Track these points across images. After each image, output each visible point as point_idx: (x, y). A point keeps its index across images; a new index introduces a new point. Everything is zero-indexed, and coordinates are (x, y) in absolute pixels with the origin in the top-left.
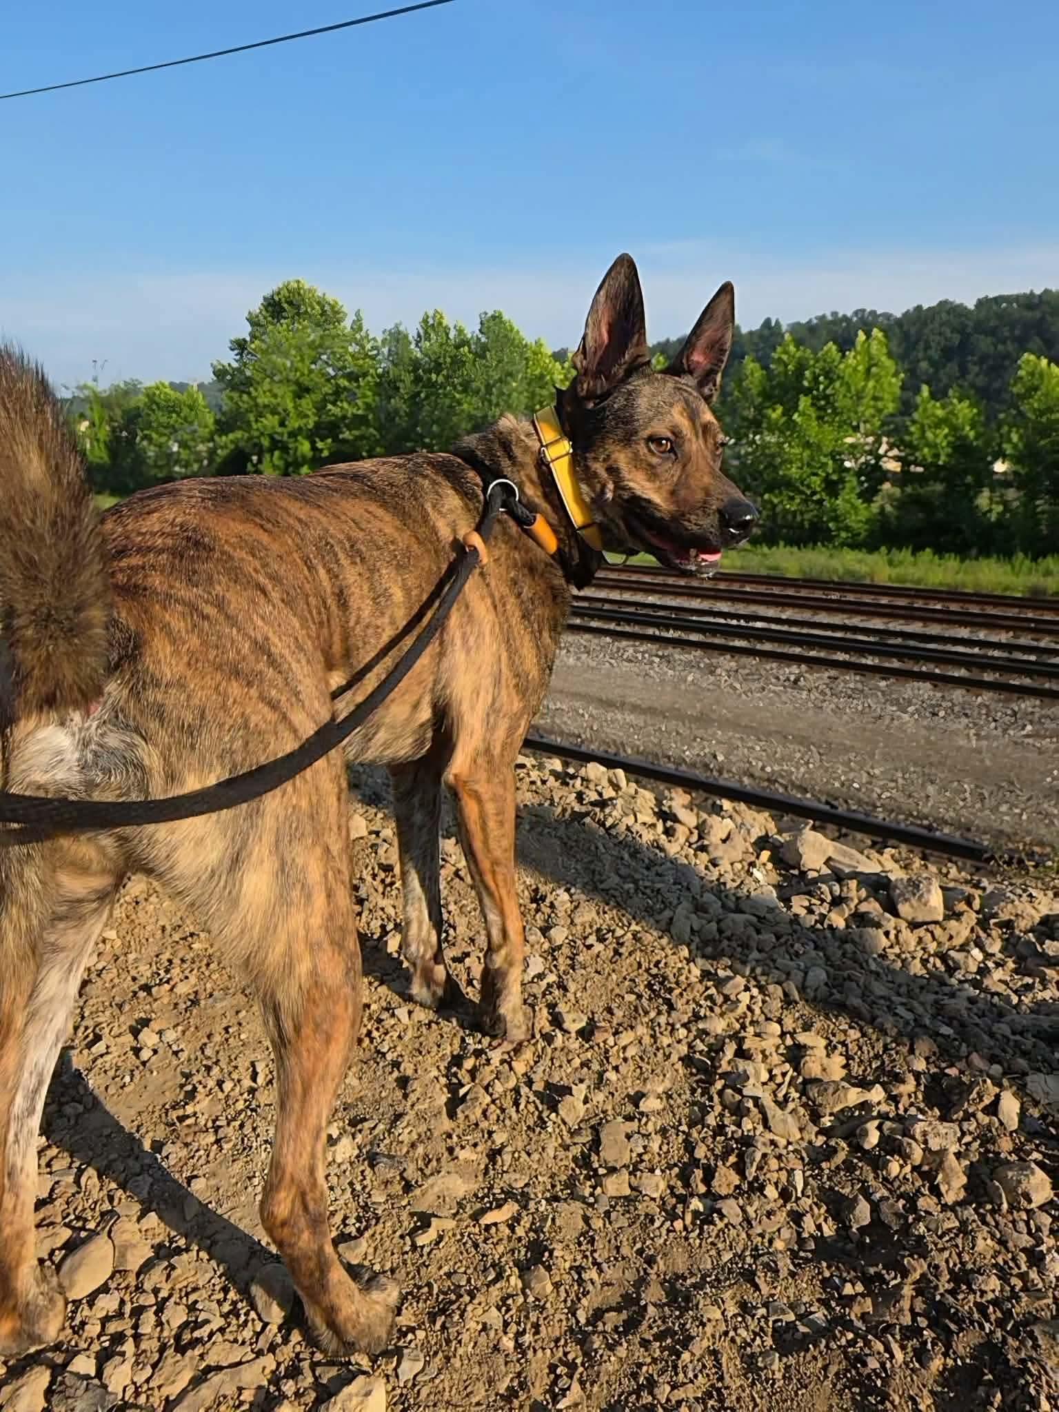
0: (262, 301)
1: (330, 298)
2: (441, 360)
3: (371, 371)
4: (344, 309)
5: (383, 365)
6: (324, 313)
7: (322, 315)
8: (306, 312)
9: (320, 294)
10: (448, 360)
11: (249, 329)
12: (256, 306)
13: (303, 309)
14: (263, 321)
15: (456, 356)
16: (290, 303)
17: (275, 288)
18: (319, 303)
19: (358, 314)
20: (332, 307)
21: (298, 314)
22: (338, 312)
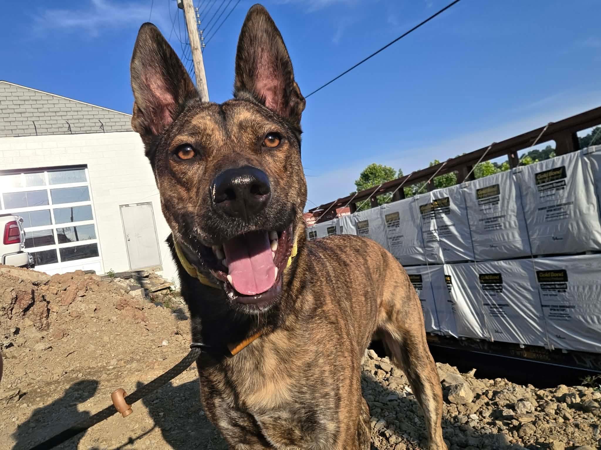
0: (360, 176)
1: (388, 167)
2: (441, 181)
3: (410, 192)
4: (395, 170)
5: (415, 189)
6: (386, 174)
7: (385, 175)
8: (379, 175)
9: (383, 166)
10: (444, 180)
11: (356, 187)
12: (358, 178)
13: (377, 174)
14: (361, 183)
15: (448, 177)
16: (372, 173)
17: (365, 170)
18: (384, 170)
19: (400, 170)
20: (389, 170)
21: (376, 177)
22: (392, 172)
